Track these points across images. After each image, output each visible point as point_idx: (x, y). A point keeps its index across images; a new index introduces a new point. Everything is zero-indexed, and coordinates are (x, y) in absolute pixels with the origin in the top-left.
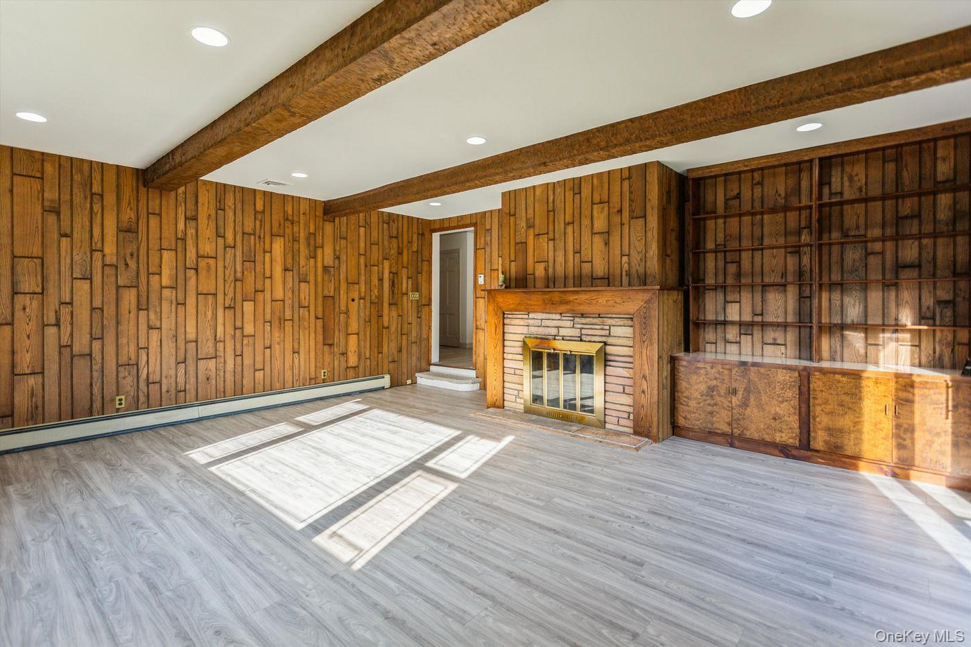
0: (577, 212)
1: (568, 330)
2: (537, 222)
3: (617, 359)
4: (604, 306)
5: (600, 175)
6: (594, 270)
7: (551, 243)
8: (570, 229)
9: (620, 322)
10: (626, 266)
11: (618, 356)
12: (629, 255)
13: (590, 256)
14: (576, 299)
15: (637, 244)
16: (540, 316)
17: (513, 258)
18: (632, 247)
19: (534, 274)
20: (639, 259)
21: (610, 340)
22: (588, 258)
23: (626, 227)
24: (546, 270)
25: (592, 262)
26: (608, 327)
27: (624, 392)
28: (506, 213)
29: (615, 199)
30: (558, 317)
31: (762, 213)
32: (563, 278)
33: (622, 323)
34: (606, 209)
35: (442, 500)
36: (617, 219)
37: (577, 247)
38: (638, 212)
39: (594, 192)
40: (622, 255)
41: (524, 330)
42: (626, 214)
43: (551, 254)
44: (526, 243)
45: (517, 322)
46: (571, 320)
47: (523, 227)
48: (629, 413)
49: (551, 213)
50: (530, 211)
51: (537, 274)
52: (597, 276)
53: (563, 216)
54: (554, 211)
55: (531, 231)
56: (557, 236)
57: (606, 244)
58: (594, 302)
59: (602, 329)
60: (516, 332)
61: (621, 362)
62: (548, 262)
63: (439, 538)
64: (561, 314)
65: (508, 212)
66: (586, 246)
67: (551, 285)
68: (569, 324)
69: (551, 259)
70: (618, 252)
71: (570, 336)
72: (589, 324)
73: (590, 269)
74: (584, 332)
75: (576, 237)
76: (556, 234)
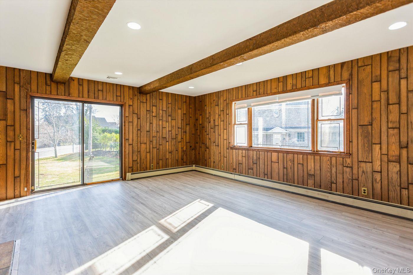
35: (171, 214)
63: (177, 203)
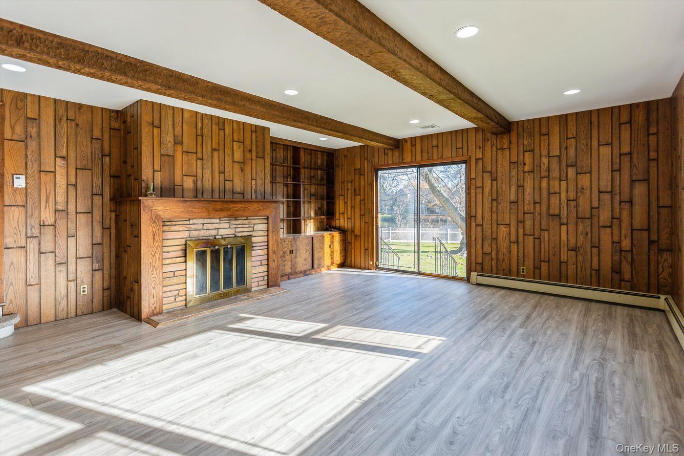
0: (221, 143)
1: (226, 230)
2: (186, 141)
3: (257, 245)
4: (253, 212)
5: (238, 122)
6: (234, 187)
7: (199, 162)
8: (216, 154)
9: (260, 221)
10: (254, 187)
11: (258, 243)
12: (256, 180)
13: (232, 177)
14: (235, 207)
15: (260, 174)
16: (201, 221)
17: (157, 167)
18: (257, 175)
19: (182, 185)
20: (261, 183)
21: (254, 234)
22: (230, 178)
23: (254, 162)
24: (195, 182)
25: (232, 181)
26: (253, 225)
27: (261, 265)
28: (147, 122)
29: (248, 142)
30: (218, 221)
31: (276, 165)
32: (211, 191)
33: (260, 222)
34: (242, 147)
36: (248, 155)
37: (222, 169)
38: (260, 154)
39: (234, 134)
40: (252, 180)
41: (186, 234)
42: (254, 154)
43: (200, 171)
44: (173, 156)
45: (176, 228)
46: (227, 223)
47: (169, 141)
48: (264, 276)
49: (199, 138)
50: (178, 130)
51: (185, 185)
52: (236, 191)
53: (210, 143)
54: (202, 136)
55: (179, 148)
56: (205, 157)
57: (242, 170)
58: (247, 209)
59: (250, 227)
60: (175, 237)
61: (259, 246)
62: (197, 177)
64: (220, 218)
65: (150, 121)
66: (228, 169)
67: (200, 196)
68: (227, 225)
69: (199, 174)
70: (249, 176)
71: (226, 235)
72: (240, 225)
73: (232, 186)
74: (237, 230)
75: (220, 161)
76: (204, 156)
